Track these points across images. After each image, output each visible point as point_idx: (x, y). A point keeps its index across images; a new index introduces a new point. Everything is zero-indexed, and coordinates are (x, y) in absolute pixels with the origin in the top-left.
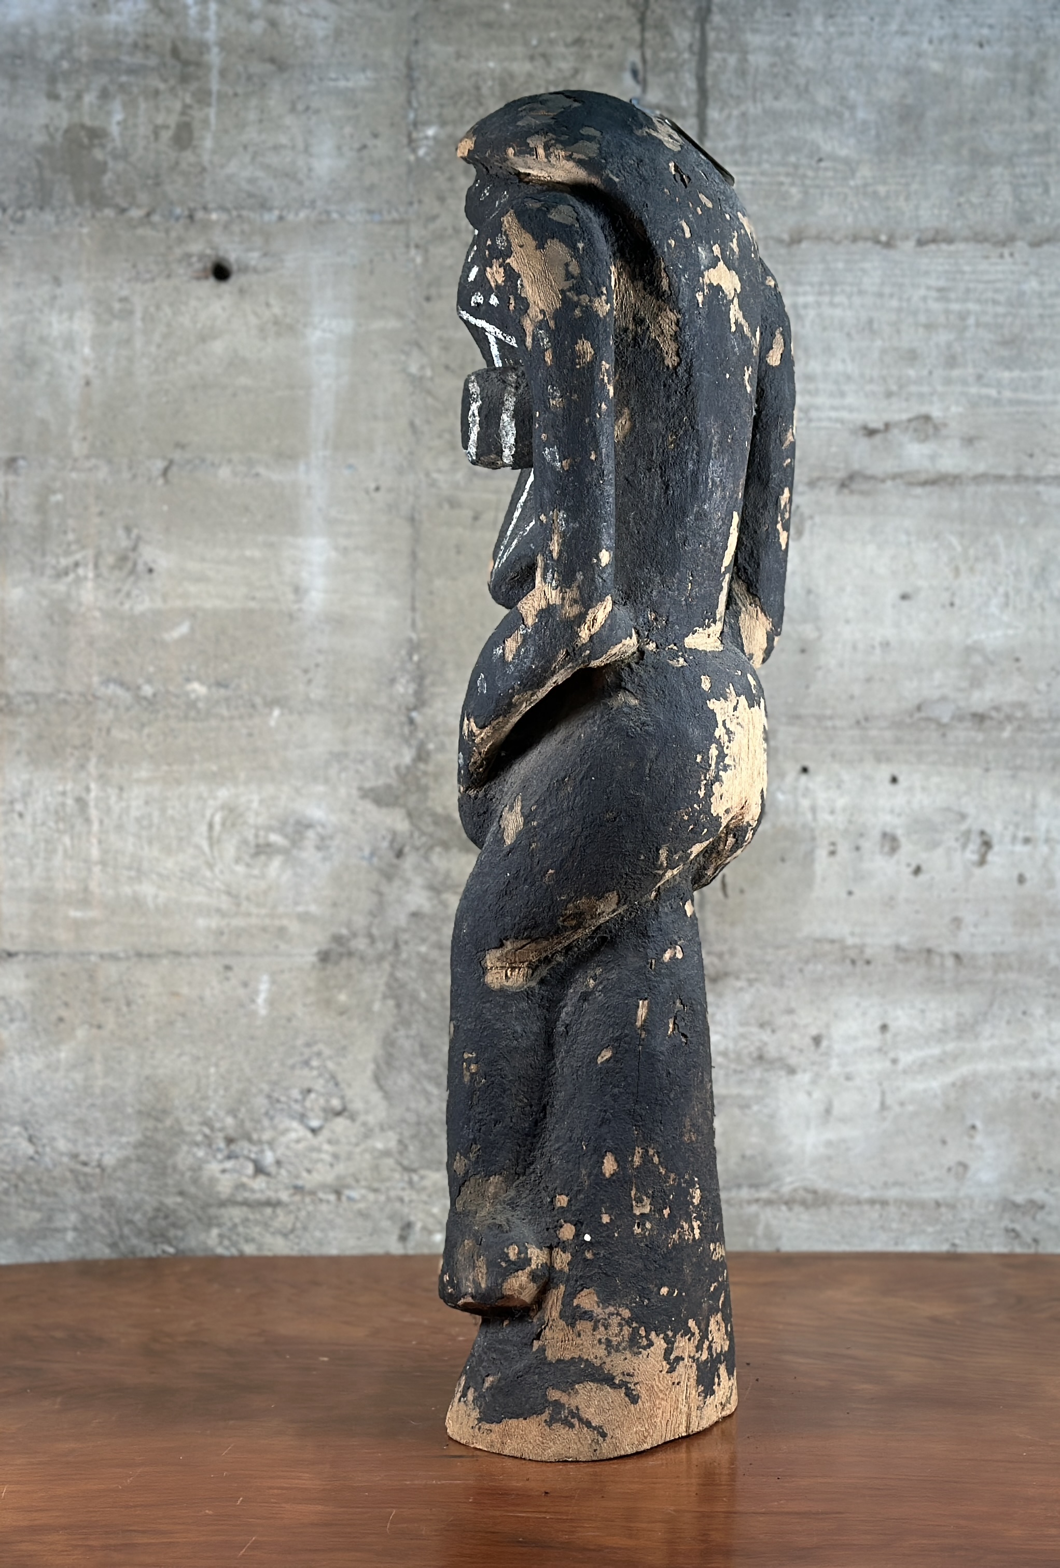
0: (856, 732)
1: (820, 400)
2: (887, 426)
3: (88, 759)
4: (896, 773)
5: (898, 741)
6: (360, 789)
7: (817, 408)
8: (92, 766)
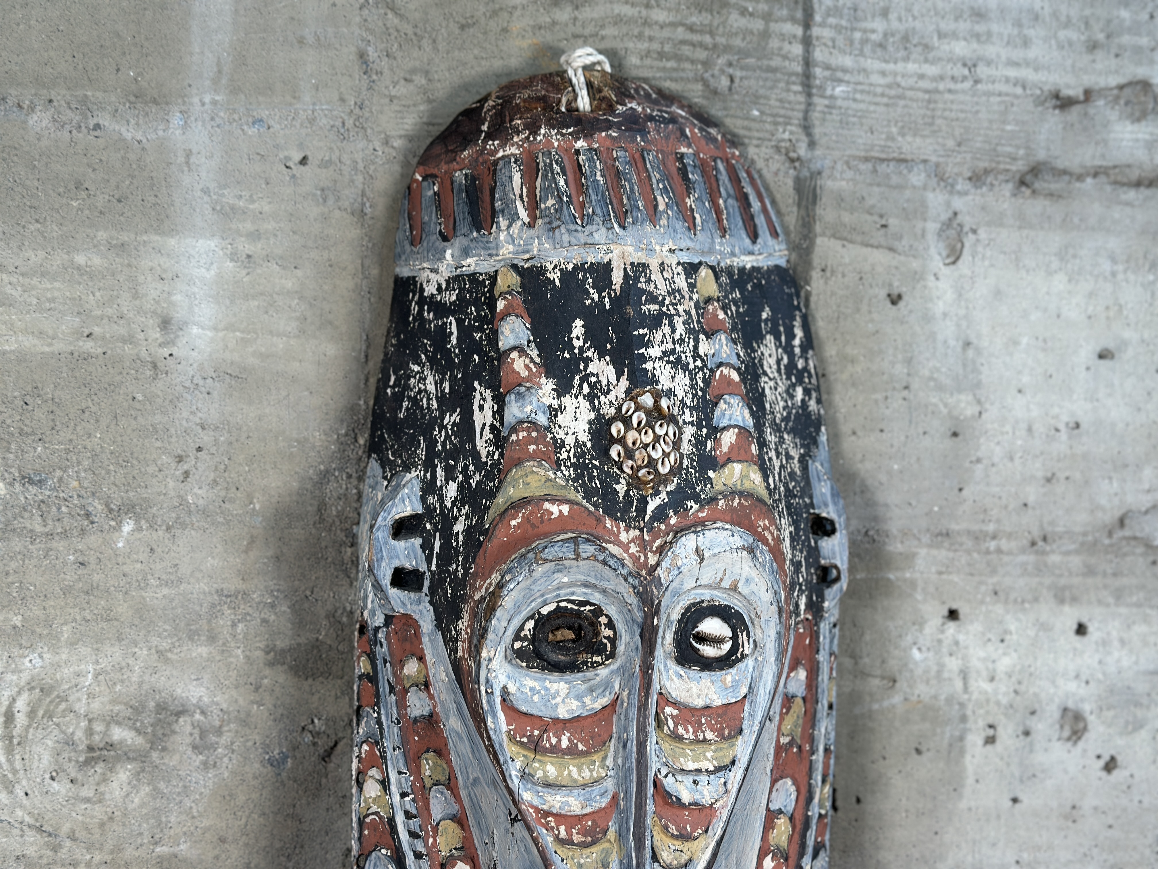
0: (1030, 558)
1: (991, 50)
2: (1088, 94)
4: (1084, 620)
5: (1090, 571)
7: (989, 63)
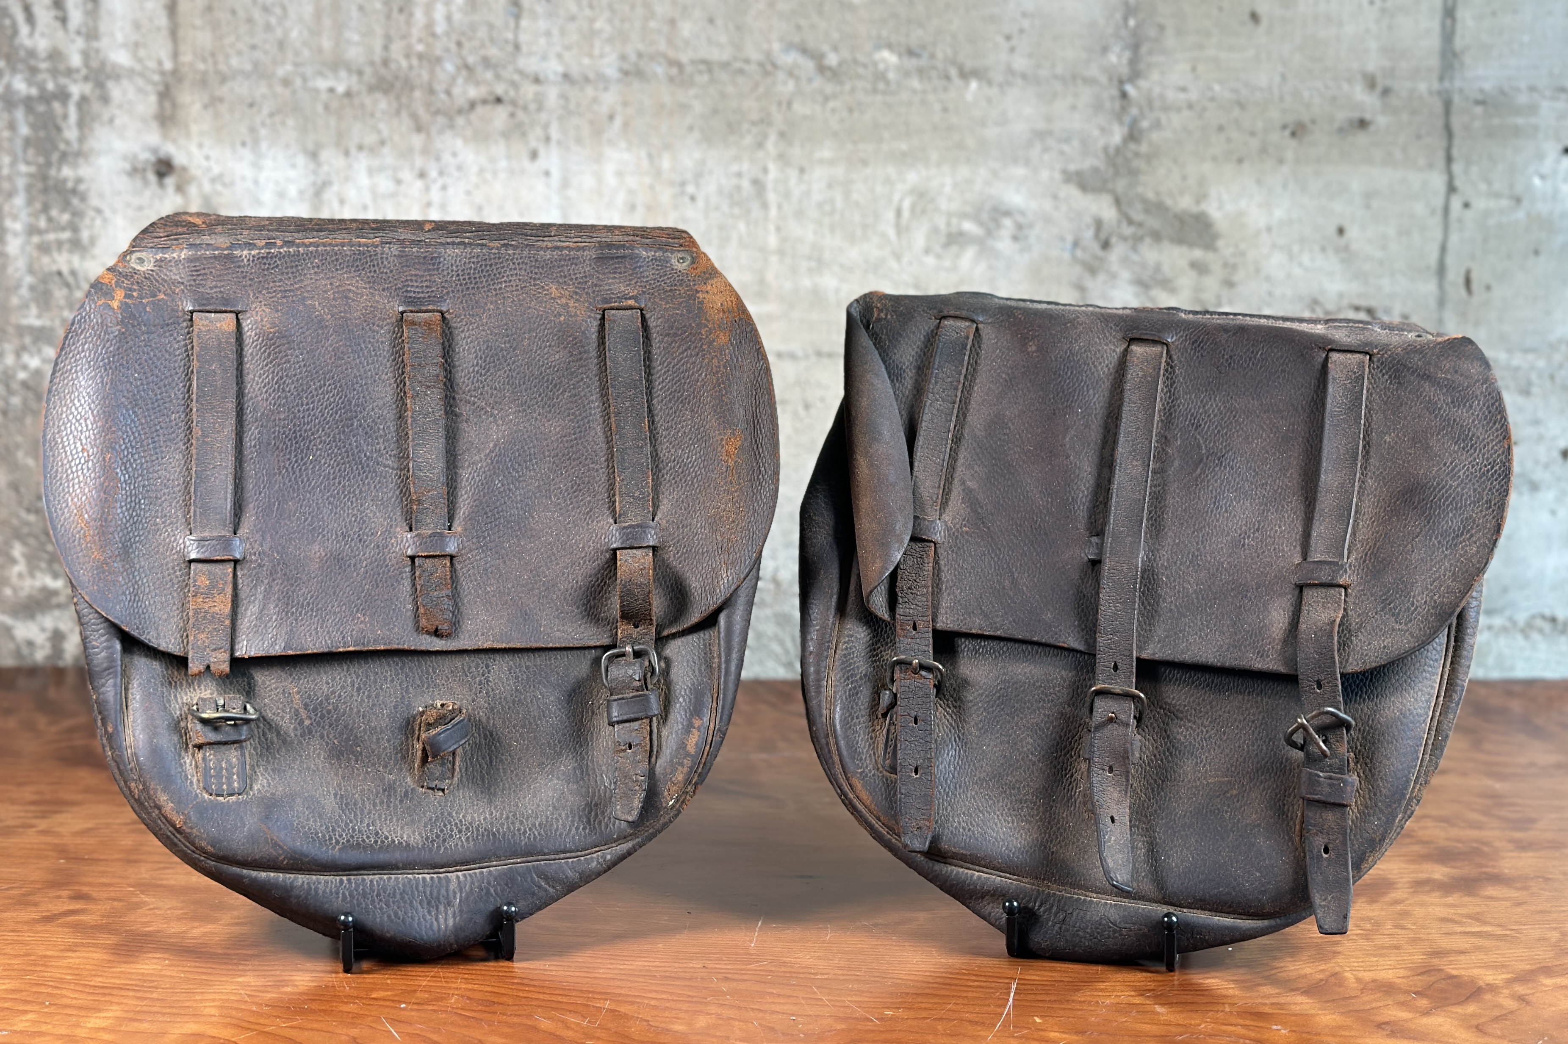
3: (765, 136)
6: (1064, 172)
8: (771, 144)
